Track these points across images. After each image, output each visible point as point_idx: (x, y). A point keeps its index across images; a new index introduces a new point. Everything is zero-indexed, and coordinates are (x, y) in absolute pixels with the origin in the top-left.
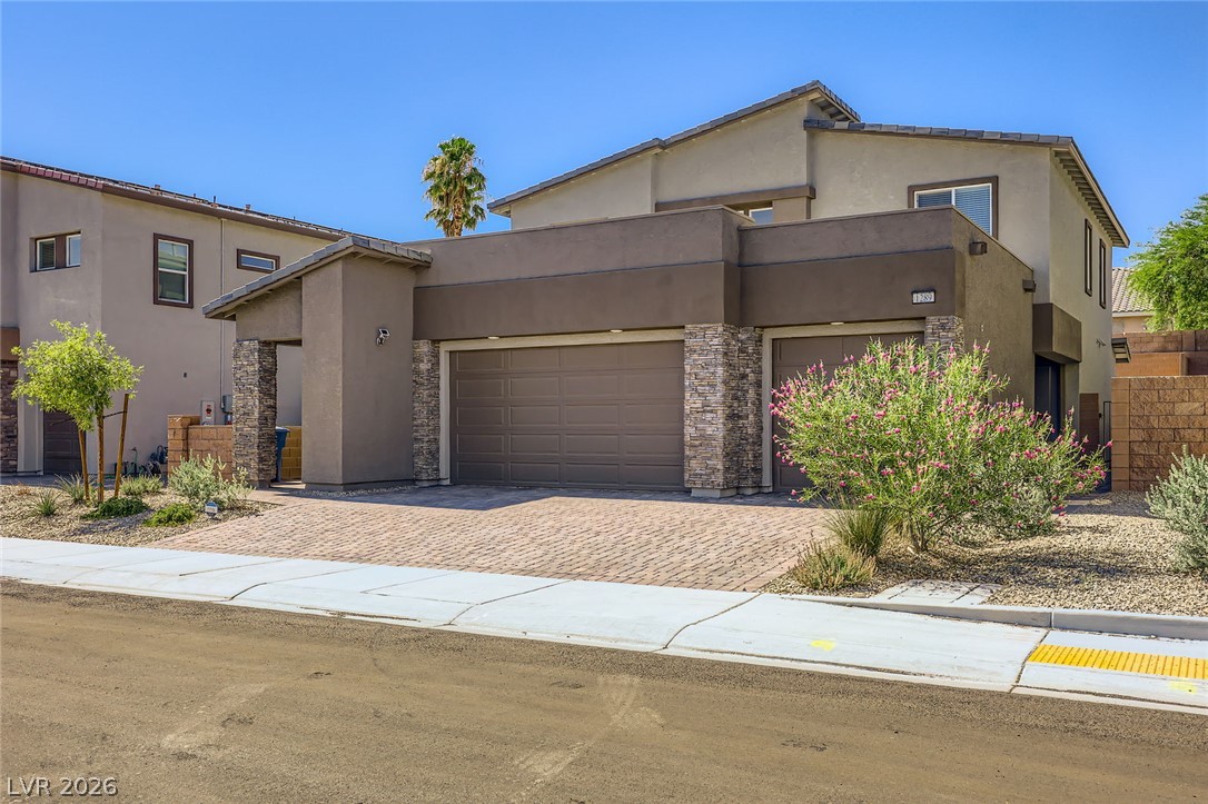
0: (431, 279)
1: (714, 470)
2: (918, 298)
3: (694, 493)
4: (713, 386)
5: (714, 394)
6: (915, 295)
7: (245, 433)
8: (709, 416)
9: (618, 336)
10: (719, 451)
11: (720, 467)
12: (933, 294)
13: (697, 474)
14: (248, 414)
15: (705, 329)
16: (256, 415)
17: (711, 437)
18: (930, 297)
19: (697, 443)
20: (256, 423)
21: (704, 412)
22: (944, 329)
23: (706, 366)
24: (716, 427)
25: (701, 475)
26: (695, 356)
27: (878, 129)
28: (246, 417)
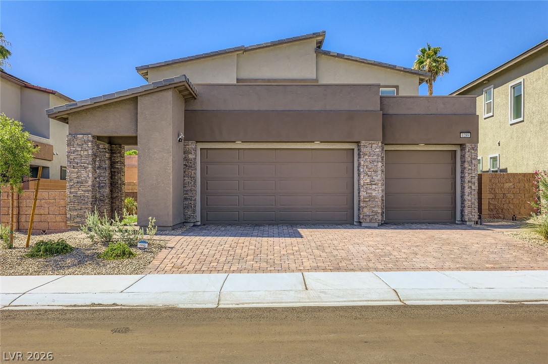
0: (197, 106)
1: (377, 213)
2: (463, 135)
3: (363, 225)
4: (376, 172)
5: (377, 176)
6: (462, 134)
7: (78, 195)
8: (374, 187)
9: (317, 145)
10: (380, 203)
11: (380, 211)
12: (469, 134)
13: (368, 215)
14: (82, 183)
15: (372, 144)
16: (90, 183)
17: (375, 197)
18: (468, 135)
19: (367, 200)
20: (90, 188)
21: (371, 184)
22: (473, 150)
23: (372, 162)
24: (378, 192)
25: (369, 216)
26: (367, 157)
27: (350, 58)
28: (79, 184)
